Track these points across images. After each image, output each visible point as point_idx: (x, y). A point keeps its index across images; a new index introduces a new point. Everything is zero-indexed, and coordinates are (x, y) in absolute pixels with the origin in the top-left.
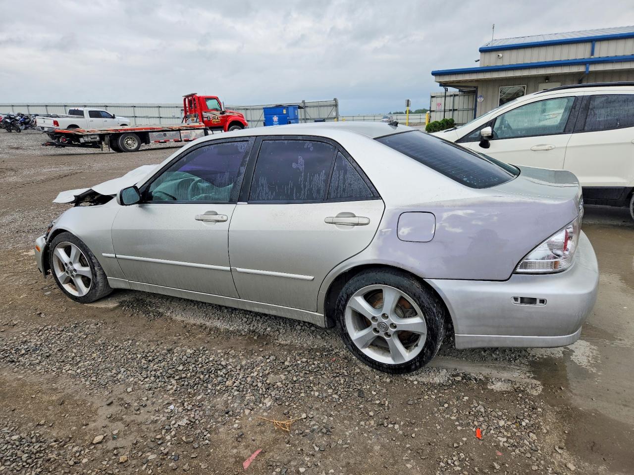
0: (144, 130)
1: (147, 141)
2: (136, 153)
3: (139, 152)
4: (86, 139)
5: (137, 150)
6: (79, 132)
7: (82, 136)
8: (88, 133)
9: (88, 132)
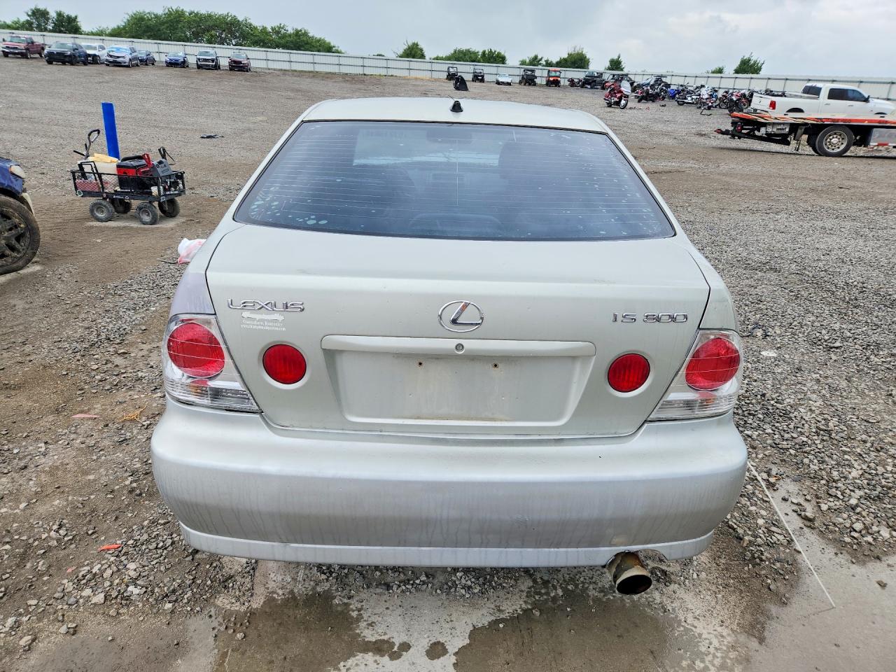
0: (866, 123)
1: (864, 142)
2: (839, 159)
3: (842, 159)
4: (770, 130)
5: (840, 155)
6: (763, 118)
7: (764, 125)
8: (777, 121)
9: (776, 118)
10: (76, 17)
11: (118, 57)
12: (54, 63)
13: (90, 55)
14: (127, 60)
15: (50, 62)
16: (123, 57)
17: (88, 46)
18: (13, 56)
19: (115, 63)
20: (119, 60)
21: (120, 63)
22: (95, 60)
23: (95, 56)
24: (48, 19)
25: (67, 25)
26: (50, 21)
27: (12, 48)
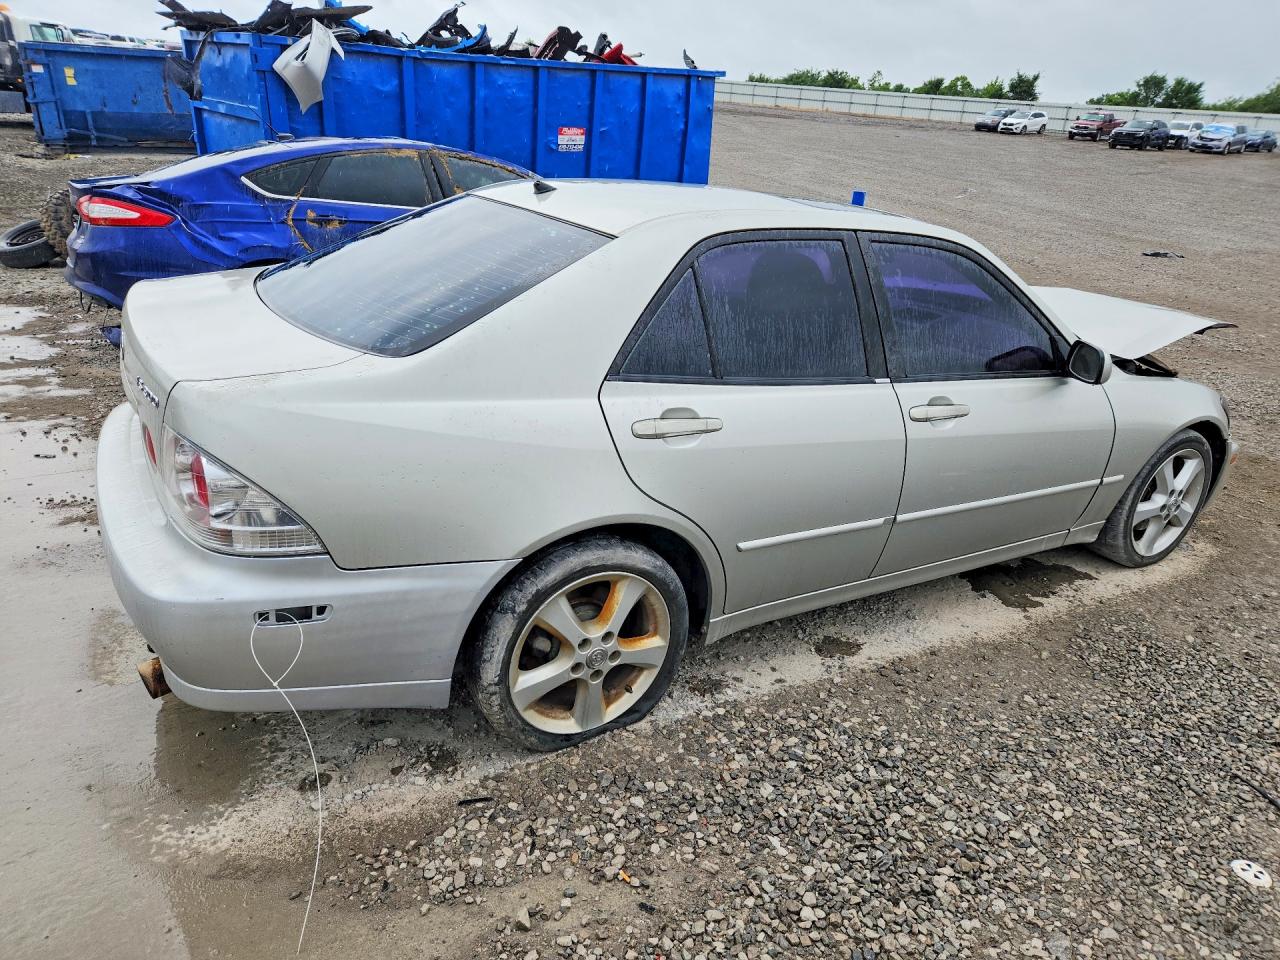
10: (1200, 85)
11: (1212, 140)
12: (1118, 147)
13: (1173, 137)
14: (1224, 144)
15: (1113, 146)
16: (1220, 140)
17: (1179, 124)
18: (1080, 138)
19: (1205, 149)
20: (1210, 144)
21: (1211, 148)
22: (1179, 143)
23: (1181, 138)
24: (1162, 88)
25: (1185, 97)
26: (1163, 92)
27: (1082, 128)
